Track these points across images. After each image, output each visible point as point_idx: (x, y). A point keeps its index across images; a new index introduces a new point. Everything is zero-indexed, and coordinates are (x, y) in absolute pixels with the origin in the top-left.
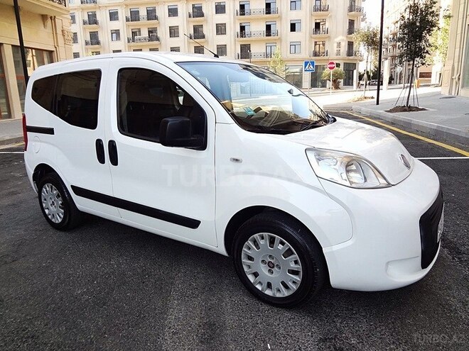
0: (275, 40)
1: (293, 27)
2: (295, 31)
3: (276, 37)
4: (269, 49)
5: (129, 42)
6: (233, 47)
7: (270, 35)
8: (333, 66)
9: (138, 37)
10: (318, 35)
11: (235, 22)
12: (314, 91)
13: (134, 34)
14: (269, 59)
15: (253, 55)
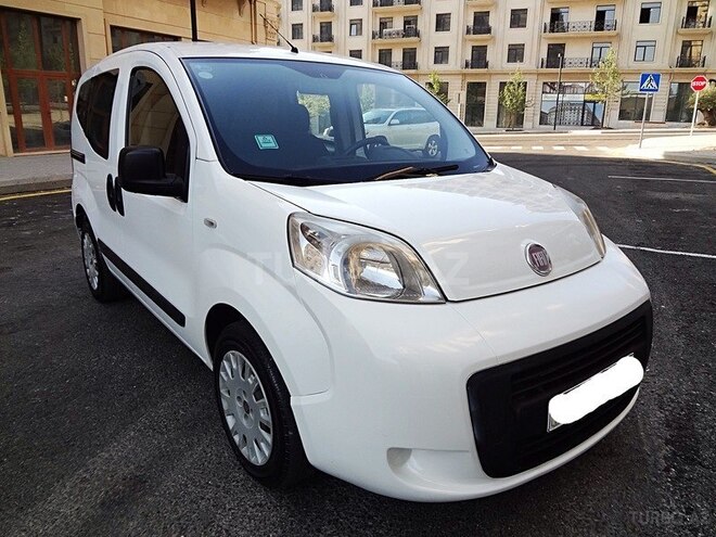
0: (610, 37)
1: (645, 16)
2: (648, 22)
3: (612, 33)
4: (597, 52)
5: (373, 38)
6: (535, 49)
7: (602, 29)
8: (703, 83)
9: (388, 30)
10: (690, 30)
11: (542, 8)
12: (669, 127)
13: (383, 25)
14: (594, 70)
15: (567, 62)
